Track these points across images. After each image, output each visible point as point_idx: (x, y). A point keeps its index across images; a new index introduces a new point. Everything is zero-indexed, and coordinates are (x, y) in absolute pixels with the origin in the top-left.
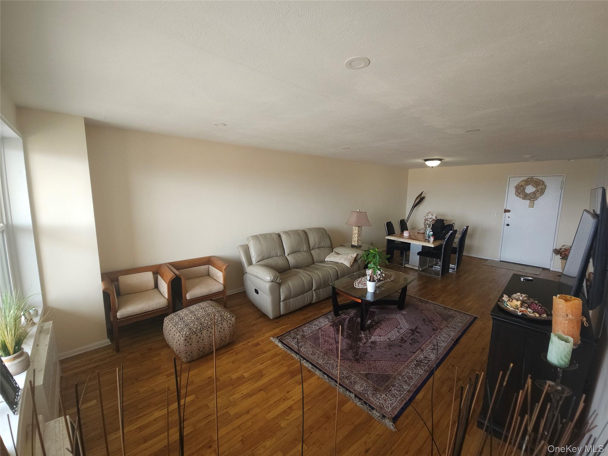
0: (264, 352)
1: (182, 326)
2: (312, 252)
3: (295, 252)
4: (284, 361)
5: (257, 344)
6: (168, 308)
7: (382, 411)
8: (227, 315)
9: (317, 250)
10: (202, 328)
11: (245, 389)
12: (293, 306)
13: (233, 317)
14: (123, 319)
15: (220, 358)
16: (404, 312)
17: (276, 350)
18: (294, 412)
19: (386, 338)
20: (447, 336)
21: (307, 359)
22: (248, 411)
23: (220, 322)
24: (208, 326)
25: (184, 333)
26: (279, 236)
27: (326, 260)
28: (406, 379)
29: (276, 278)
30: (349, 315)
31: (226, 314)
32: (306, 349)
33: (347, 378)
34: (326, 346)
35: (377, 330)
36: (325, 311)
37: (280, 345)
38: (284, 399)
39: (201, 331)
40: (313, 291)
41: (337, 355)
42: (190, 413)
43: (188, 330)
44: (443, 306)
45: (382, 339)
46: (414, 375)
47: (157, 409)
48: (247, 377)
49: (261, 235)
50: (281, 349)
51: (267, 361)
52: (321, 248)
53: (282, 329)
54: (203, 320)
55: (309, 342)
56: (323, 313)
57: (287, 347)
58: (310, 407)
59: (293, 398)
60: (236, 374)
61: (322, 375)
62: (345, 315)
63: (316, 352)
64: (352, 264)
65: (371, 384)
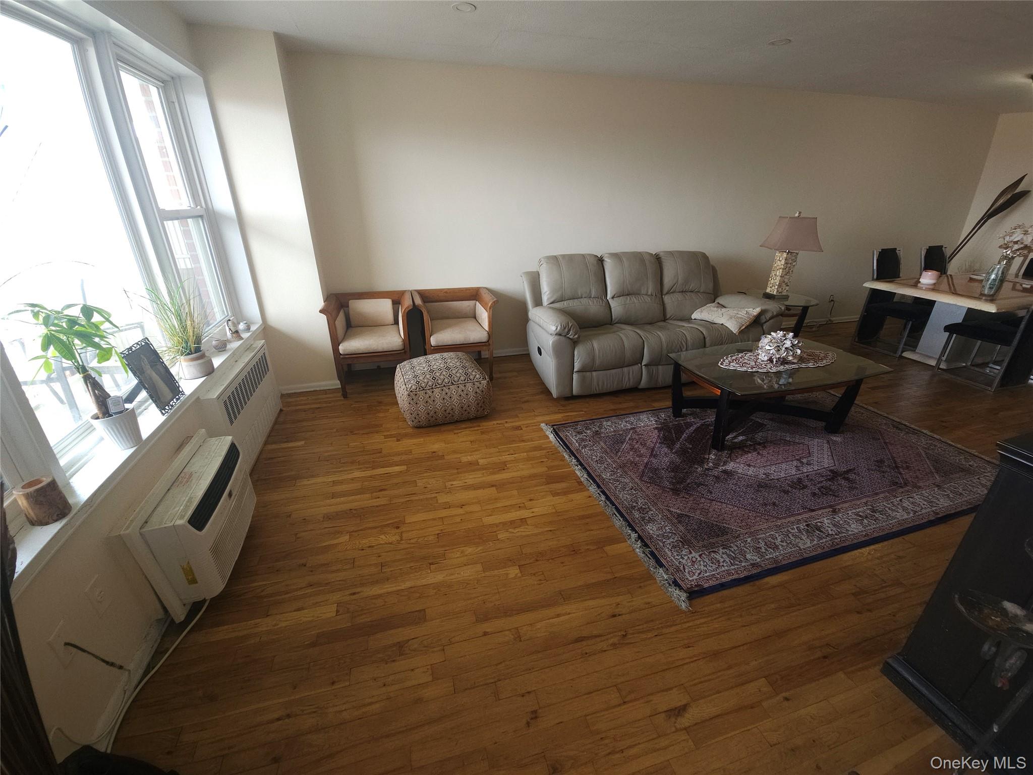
0: (523, 441)
1: (410, 376)
2: (667, 299)
3: (628, 295)
4: (547, 460)
5: (519, 428)
6: (402, 353)
7: (678, 574)
8: (476, 374)
9: (678, 296)
10: (434, 385)
11: (471, 478)
12: (598, 385)
13: (484, 379)
14: (347, 356)
15: (457, 433)
16: (837, 438)
17: (541, 441)
18: (526, 527)
19: (762, 471)
20: (925, 503)
21: (586, 465)
22: (463, 505)
23: (462, 382)
24: (444, 383)
25: (410, 386)
26: (601, 261)
27: (693, 316)
28: (762, 544)
29: (566, 330)
30: (703, 420)
31: (474, 373)
32: (592, 452)
33: (641, 510)
34: (630, 456)
35: (750, 455)
36: (657, 405)
37: (552, 437)
38: (519, 507)
39: (432, 388)
40: (643, 367)
41: (641, 473)
42: (392, 484)
43: (414, 383)
44: (959, 446)
45: (751, 471)
46: (784, 544)
47: (359, 469)
48: (481, 465)
49: (564, 256)
50: (551, 442)
51: (519, 453)
52: (688, 294)
53: (568, 416)
54: (438, 374)
55: (602, 444)
56: (654, 407)
57: (560, 442)
58: (554, 529)
59: (533, 510)
60: (469, 457)
61: (598, 493)
62: (694, 418)
63: (606, 459)
64: (743, 327)
65: (681, 532)
